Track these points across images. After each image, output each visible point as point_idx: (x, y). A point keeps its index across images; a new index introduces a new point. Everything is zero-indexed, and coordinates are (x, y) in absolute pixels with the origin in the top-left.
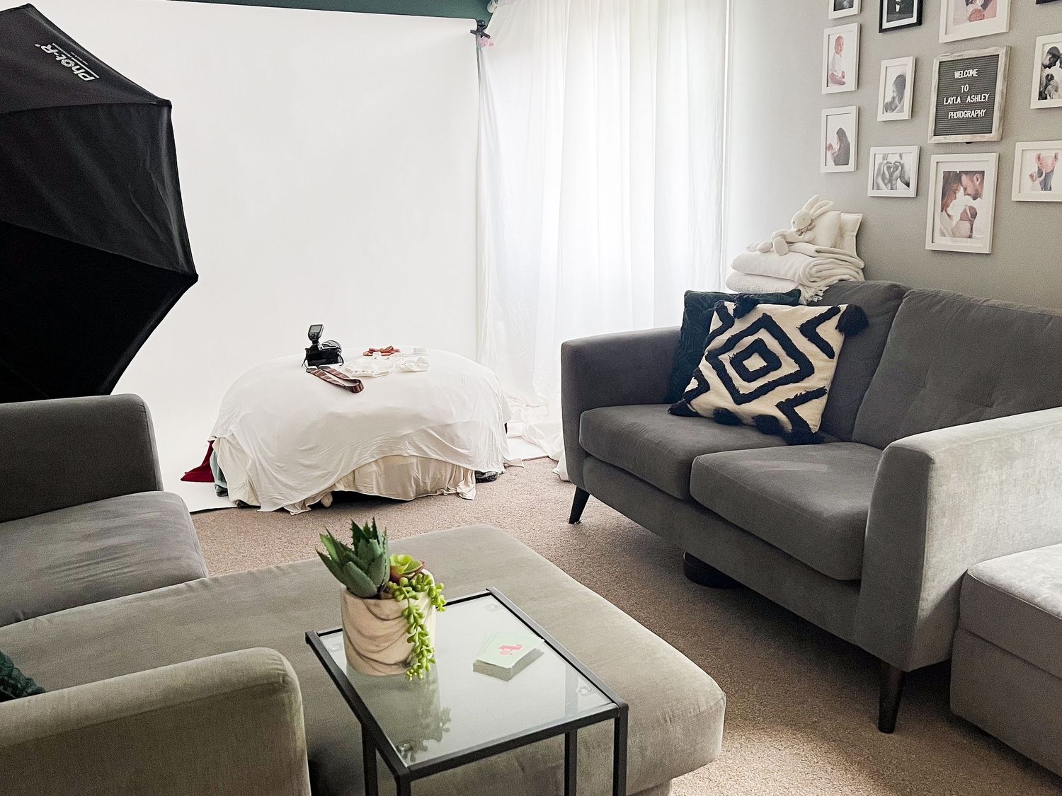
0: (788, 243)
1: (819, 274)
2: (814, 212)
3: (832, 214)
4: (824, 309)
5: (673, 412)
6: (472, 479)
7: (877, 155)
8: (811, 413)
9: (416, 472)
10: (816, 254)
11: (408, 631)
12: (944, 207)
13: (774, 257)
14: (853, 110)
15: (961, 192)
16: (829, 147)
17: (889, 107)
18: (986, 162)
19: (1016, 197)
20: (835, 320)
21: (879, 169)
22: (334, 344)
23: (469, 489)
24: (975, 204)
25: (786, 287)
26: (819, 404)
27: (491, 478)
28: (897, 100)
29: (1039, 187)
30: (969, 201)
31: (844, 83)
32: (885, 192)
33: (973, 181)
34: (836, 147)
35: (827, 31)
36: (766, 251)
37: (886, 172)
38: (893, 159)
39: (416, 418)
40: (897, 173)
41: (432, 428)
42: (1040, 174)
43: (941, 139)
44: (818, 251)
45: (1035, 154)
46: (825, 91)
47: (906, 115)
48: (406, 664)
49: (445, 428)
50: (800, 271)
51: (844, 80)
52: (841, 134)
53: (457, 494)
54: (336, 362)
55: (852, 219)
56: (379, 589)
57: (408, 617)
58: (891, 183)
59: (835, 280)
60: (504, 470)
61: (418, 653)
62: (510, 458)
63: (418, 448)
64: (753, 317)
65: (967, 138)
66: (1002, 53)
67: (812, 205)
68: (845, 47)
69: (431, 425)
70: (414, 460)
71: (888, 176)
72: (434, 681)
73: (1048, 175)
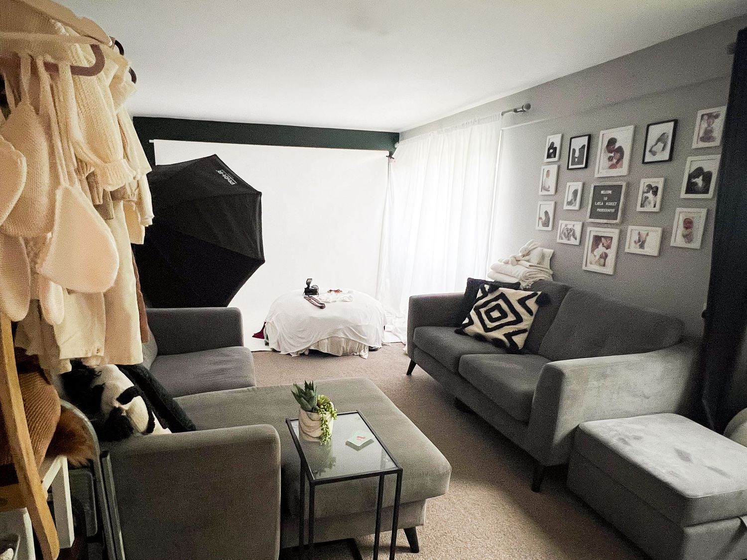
0: (517, 260)
1: (530, 276)
2: (530, 247)
3: (539, 249)
4: (530, 293)
5: (456, 332)
6: (367, 350)
7: (562, 224)
8: (519, 340)
9: (343, 345)
10: (529, 267)
11: (322, 426)
12: (593, 251)
13: (510, 266)
14: (553, 203)
15: (601, 246)
16: (540, 218)
17: (569, 203)
18: (614, 233)
19: (627, 250)
20: (535, 299)
21: (563, 231)
22: (316, 287)
23: (365, 354)
24: (607, 251)
25: (514, 281)
26: (524, 336)
27: (375, 350)
28: (573, 201)
29: (638, 247)
30: (604, 250)
31: (549, 191)
32: (565, 241)
33: (607, 241)
34: (544, 218)
35: (543, 167)
36: (507, 263)
37: (566, 232)
38: (570, 227)
39: (346, 322)
40: (571, 233)
41: (352, 327)
42: (639, 241)
43: (592, 220)
44: (530, 266)
45: (637, 232)
46: (540, 193)
47: (577, 207)
48: (320, 438)
49: (357, 327)
50: (521, 275)
51: (549, 189)
52: (546, 213)
53: (360, 355)
54: (316, 294)
55: (549, 252)
56: (312, 409)
57: (322, 421)
58: (568, 237)
59: (537, 279)
60: (381, 346)
61: (325, 434)
62: (385, 341)
63: (345, 334)
64: (497, 294)
65: (605, 221)
66: (624, 184)
67: (529, 244)
68: (551, 175)
69: (352, 325)
70: (343, 339)
71: (567, 233)
72: (330, 446)
73: (644, 242)
